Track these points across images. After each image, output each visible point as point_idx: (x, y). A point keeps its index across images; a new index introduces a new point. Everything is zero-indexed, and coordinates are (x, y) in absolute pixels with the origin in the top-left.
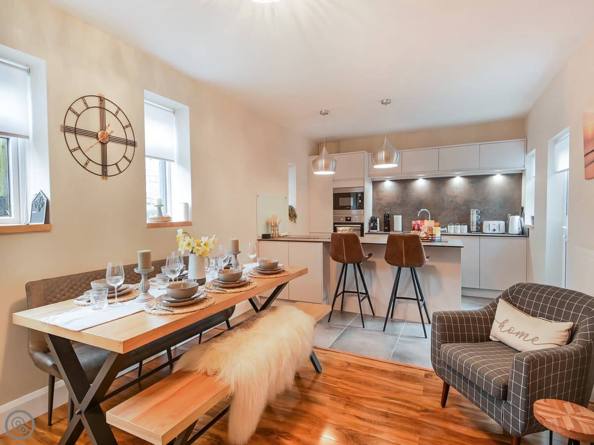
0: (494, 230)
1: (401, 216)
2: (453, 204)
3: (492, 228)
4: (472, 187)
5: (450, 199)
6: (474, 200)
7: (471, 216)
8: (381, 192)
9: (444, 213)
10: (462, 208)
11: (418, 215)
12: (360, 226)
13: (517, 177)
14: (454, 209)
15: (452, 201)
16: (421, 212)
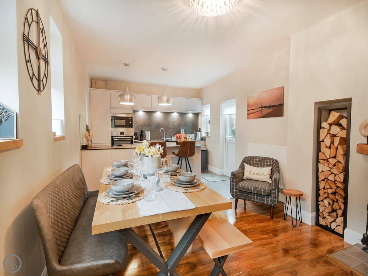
0: (191, 138)
1: (149, 132)
2: (173, 126)
3: (190, 137)
4: (181, 118)
5: (172, 123)
6: (181, 125)
7: (182, 132)
8: (137, 117)
9: (169, 130)
10: (177, 128)
11: (160, 131)
12: (131, 138)
13: (197, 115)
14: (174, 129)
15: (173, 125)
16: (161, 130)
